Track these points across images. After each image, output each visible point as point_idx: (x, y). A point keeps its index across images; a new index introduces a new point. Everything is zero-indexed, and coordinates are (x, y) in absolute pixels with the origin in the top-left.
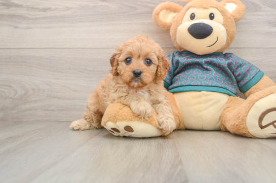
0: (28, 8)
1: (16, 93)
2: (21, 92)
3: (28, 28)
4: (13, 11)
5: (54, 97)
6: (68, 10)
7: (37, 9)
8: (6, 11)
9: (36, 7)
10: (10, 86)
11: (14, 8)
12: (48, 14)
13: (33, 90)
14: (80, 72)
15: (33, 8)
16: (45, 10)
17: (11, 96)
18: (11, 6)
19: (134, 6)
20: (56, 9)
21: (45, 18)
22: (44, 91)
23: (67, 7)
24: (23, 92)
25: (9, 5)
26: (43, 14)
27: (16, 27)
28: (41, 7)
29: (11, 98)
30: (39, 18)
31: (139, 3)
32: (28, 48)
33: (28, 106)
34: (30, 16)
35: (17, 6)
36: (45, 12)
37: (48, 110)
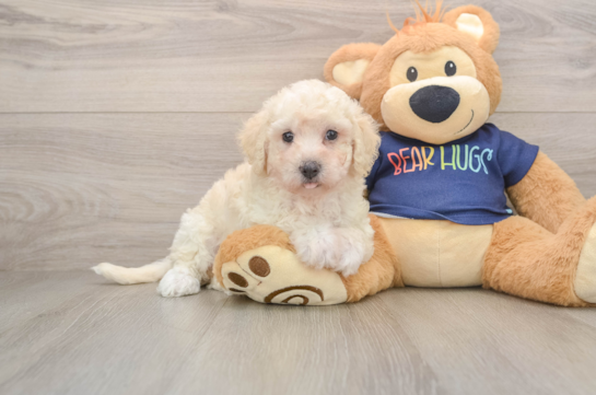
0: (56, 24)
1: (31, 210)
2: (41, 207)
3: (55, 69)
4: (21, 30)
5: (115, 218)
6: (145, 29)
7: (75, 26)
8: (5, 32)
9: (73, 22)
10: (17, 195)
11: (24, 25)
12: (100, 37)
13: (69, 202)
14: (172, 163)
15: (67, 26)
16: (93, 29)
17: (19, 217)
18: (17, 20)
20: (117, 27)
21: (94, 46)
22: (92, 205)
23: (143, 24)
24: (47, 208)
25: (11, 17)
26: (89, 38)
27: (29, 67)
28: (85, 22)
29: (20, 221)
30: (80, 48)
31: (299, 16)
32: (56, 113)
33: (57, 239)
34: (60, 43)
35: (32, 19)
36: (93, 32)
37: (101, 247)
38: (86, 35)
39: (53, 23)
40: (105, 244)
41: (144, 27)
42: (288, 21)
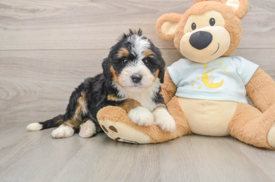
1: (8, 95)
2: (12, 93)
4: (1, 12)
5: (46, 99)
7: (26, 10)
9: (24, 8)
10: (2, 88)
11: (2, 9)
12: (37, 15)
13: (25, 91)
14: (71, 73)
15: (22, 10)
16: (34, 11)
17: (3, 97)
20: (45, 10)
21: (34, 19)
22: (35, 92)
23: (56, 8)
24: (15, 94)
26: (32, 15)
27: (5, 29)
28: (30, 8)
29: (3, 99)
30: (28, 20)
31: (128, 3)
33: (20, 108)
34: (19, 18)
35: (6, 7)
36: (34, 13)
37: (40, 111)
39: (16, 9)
40: (41, 110)
41: (57, 10)
42: (123, 6)
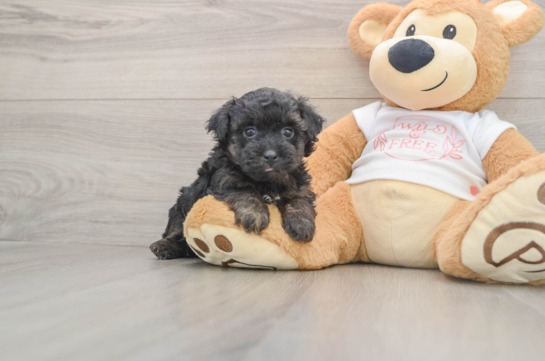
0: (68, 22)
3: (65, 61)
4: (38, 28)
5: (110, 197)
6: (142, 23)
7: (84, 23)
8: (26, 29)
9: (82, 19)
11: (41, 23)
12: (105, 32)
14: (161, 146)
15: (77, 22)
16: (98, 25)
18: (35, 19)
19: (272, 14)
20: (119, 23)
21: (98, 40)
23: (141, 19)
25: (30, 16)
26: (94, 33)
27: (43, 59)
28: (92, 19)
30: (87, 41)
32: (64, 100)
34: (70, 38)
35: (47, 18)
36: (98, 28)
37: (96, 222)
38: (93, 31)
39: (65, 21)
41: (142, 21)
